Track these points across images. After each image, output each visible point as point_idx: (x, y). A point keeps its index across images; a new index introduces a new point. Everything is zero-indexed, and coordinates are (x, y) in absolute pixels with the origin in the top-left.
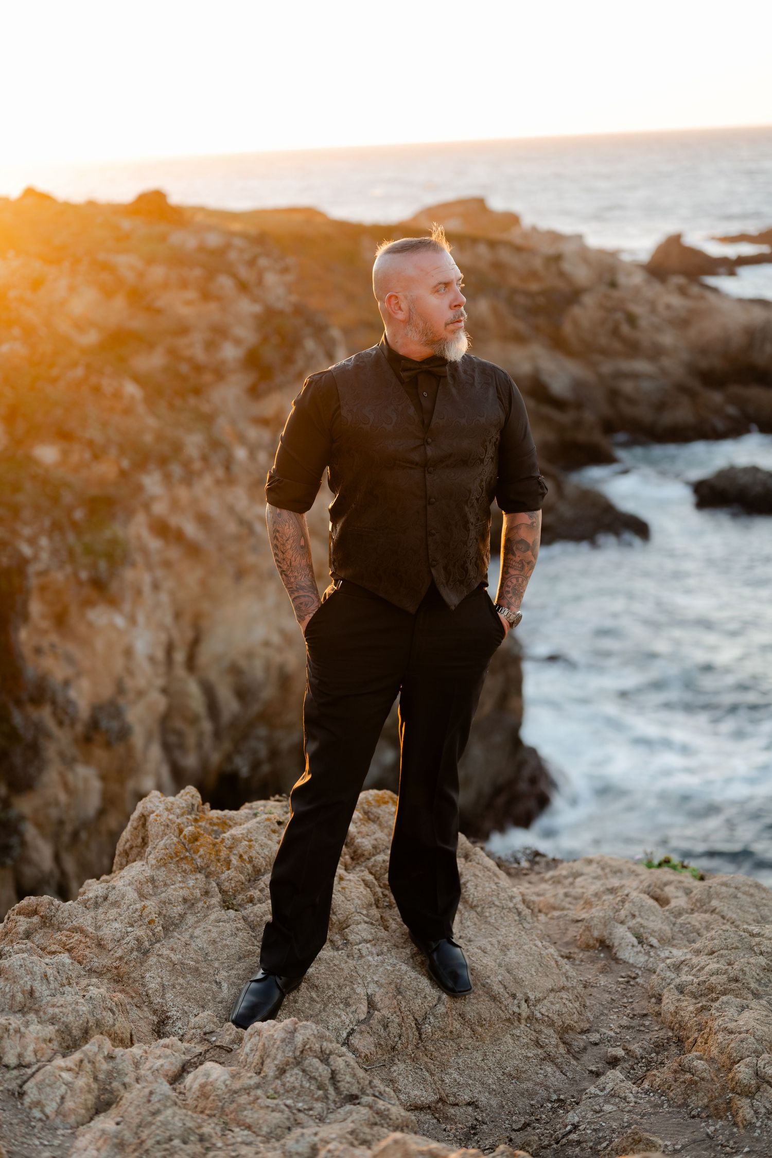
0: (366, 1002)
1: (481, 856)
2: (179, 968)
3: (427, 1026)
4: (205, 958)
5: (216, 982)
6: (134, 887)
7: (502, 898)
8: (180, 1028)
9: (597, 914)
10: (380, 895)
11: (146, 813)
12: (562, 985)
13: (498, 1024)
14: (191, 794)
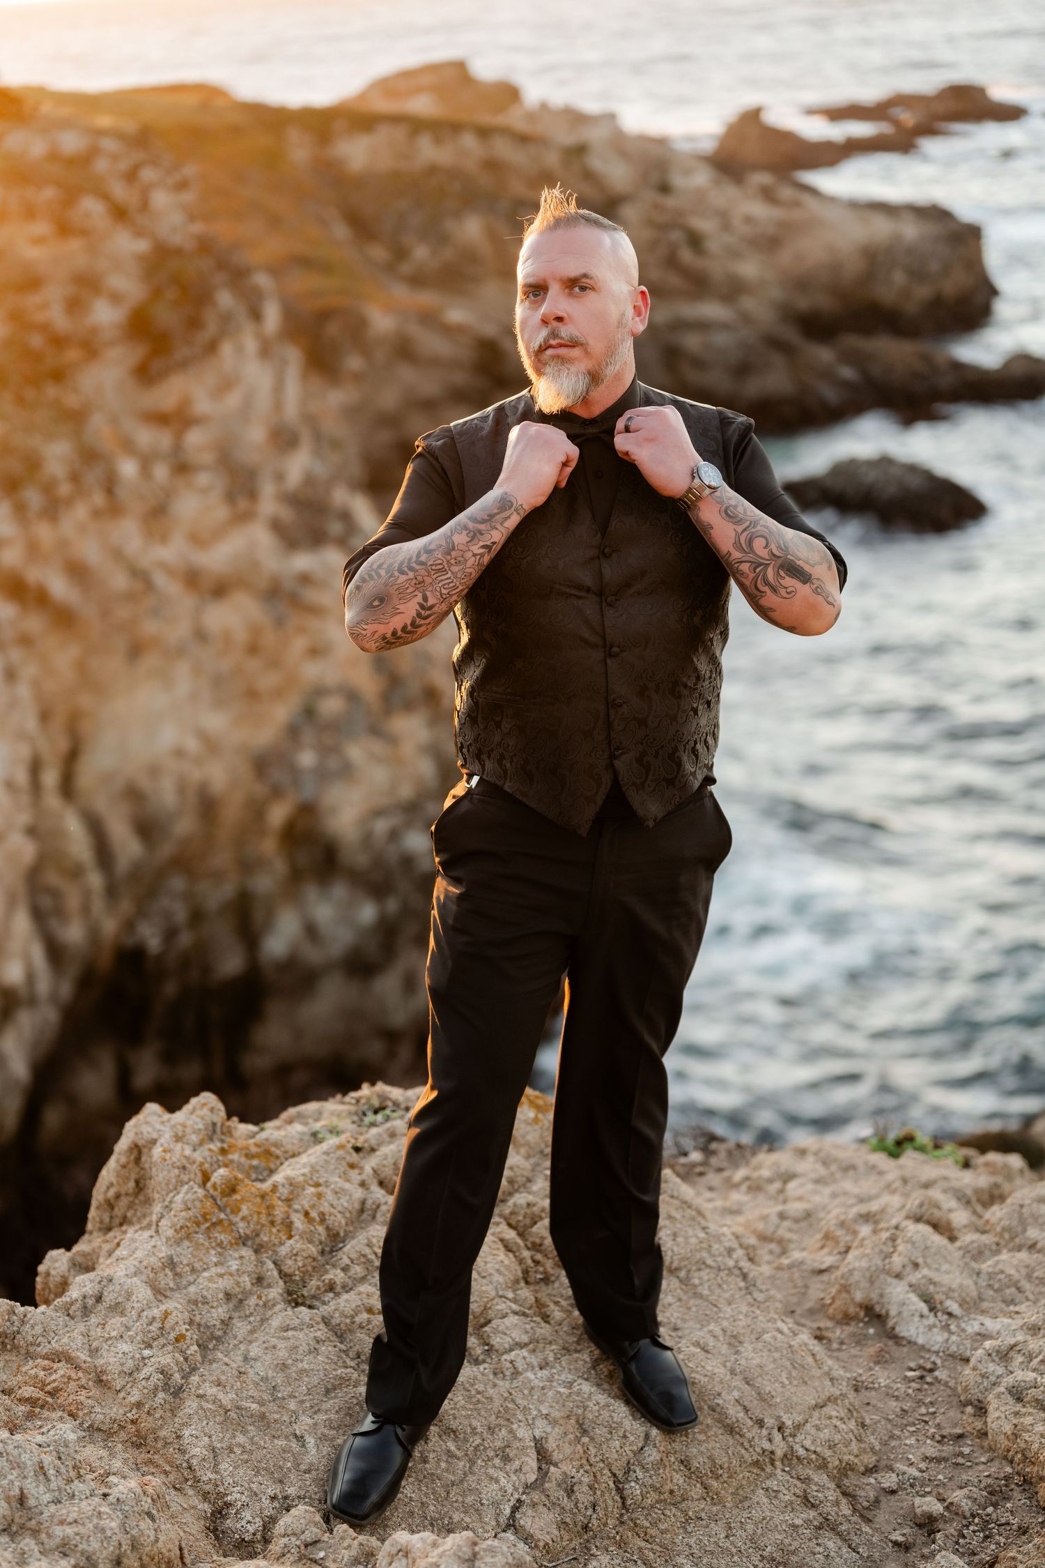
0: (534, 1451)
1: (676, 1183)
2: (235, 1416)
3: (633, 1484)
4: (272, 1395)
5: (296, 1436)
6: (144, 1278)
7: (717, 1253)
8: (249, 1522)
9: (857, 1264)
10: (530, 1262)
11: (141, 1143)
12: (827, 1394)
13: (742, 1472)
14: (210, 1106)
